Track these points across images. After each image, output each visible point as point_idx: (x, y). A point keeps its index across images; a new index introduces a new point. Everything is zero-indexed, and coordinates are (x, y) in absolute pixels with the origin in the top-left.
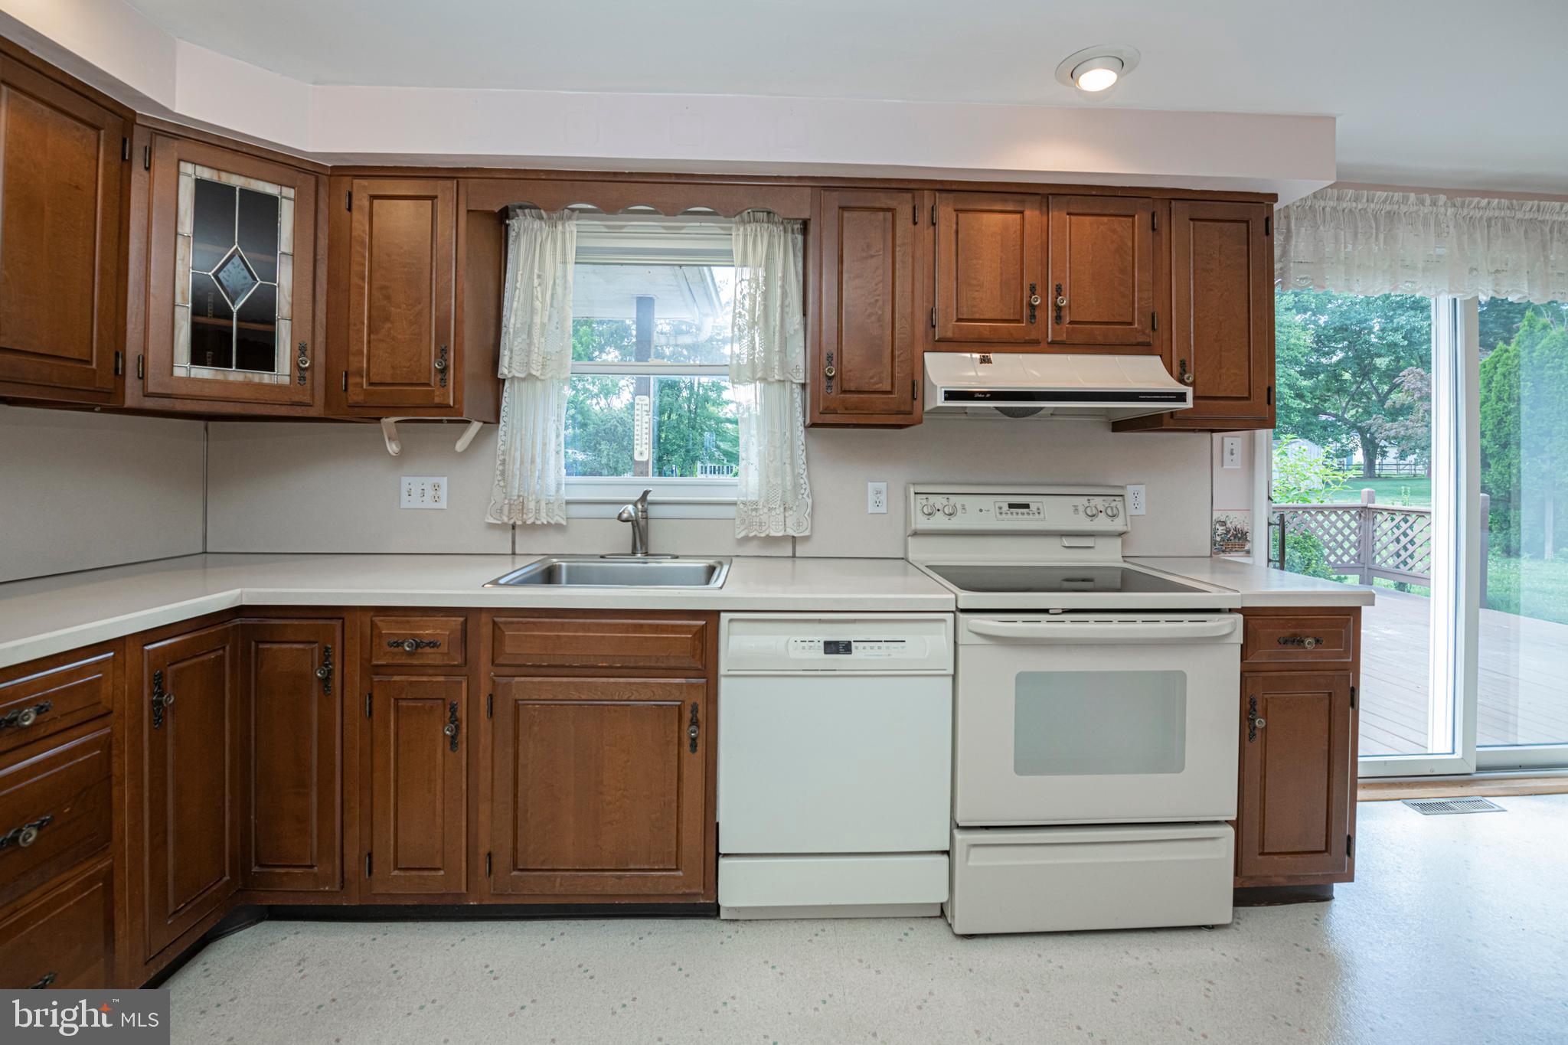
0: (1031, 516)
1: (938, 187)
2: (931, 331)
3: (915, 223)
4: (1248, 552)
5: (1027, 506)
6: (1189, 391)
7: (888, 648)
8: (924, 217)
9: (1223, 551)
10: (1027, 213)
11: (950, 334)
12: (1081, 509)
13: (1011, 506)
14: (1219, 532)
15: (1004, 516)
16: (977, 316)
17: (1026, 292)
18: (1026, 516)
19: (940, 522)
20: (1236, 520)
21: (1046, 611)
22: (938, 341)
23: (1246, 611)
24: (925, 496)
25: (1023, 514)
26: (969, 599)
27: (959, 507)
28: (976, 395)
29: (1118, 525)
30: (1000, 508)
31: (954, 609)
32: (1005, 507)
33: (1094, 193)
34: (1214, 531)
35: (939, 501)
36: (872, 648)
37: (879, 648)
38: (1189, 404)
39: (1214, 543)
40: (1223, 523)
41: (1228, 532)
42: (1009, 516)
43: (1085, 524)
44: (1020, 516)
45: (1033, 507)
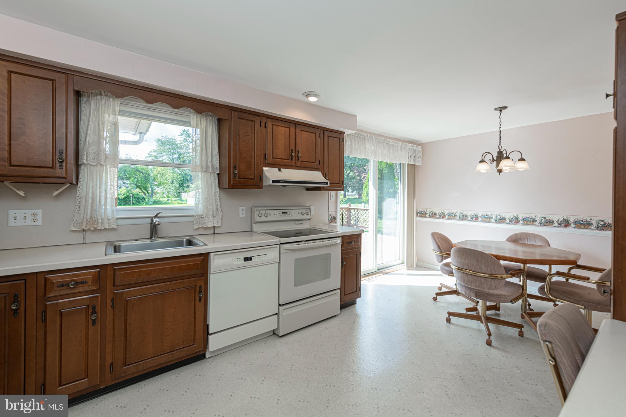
0: (288, 216)
1: (267, 116)
2: (265, 160)
3: (261, 126)
4: (336, 222)
5: (286, 213)
6: (329, 182)
7: (262, 257)
8: (263, 125)
9: (331, 222)
10: (291, 129)
11: (270, 162)
12: (300, 213)
13: (283, 213)
14: (330, 217)
15: (281, 216)
16: (278, 157)
17: (291, 152)
18: (287, 216)
19: (263, 219)
20: (333, 215)
21: (301, 241)
22: (267, 164)
23: (342, 237)
24: (259, 211)
25: (286, 215)
26: (283, 240)
27: (269, 214)
28: (281, 182)
29: (309, 217)
30: (280, 214)
31: (279, 243)
32: (281, 213)
33: (307, 125)
34: (329, 217)
35: (263, 212)
36: (258, 258)
37: (260, 257)
38: (329, 185)
39: (329, 220)
40: (331, 215)
41: (332, 217)
42: (282, 216)
43: (301, 217)
44: (285, 216)
45: (288, 213)
